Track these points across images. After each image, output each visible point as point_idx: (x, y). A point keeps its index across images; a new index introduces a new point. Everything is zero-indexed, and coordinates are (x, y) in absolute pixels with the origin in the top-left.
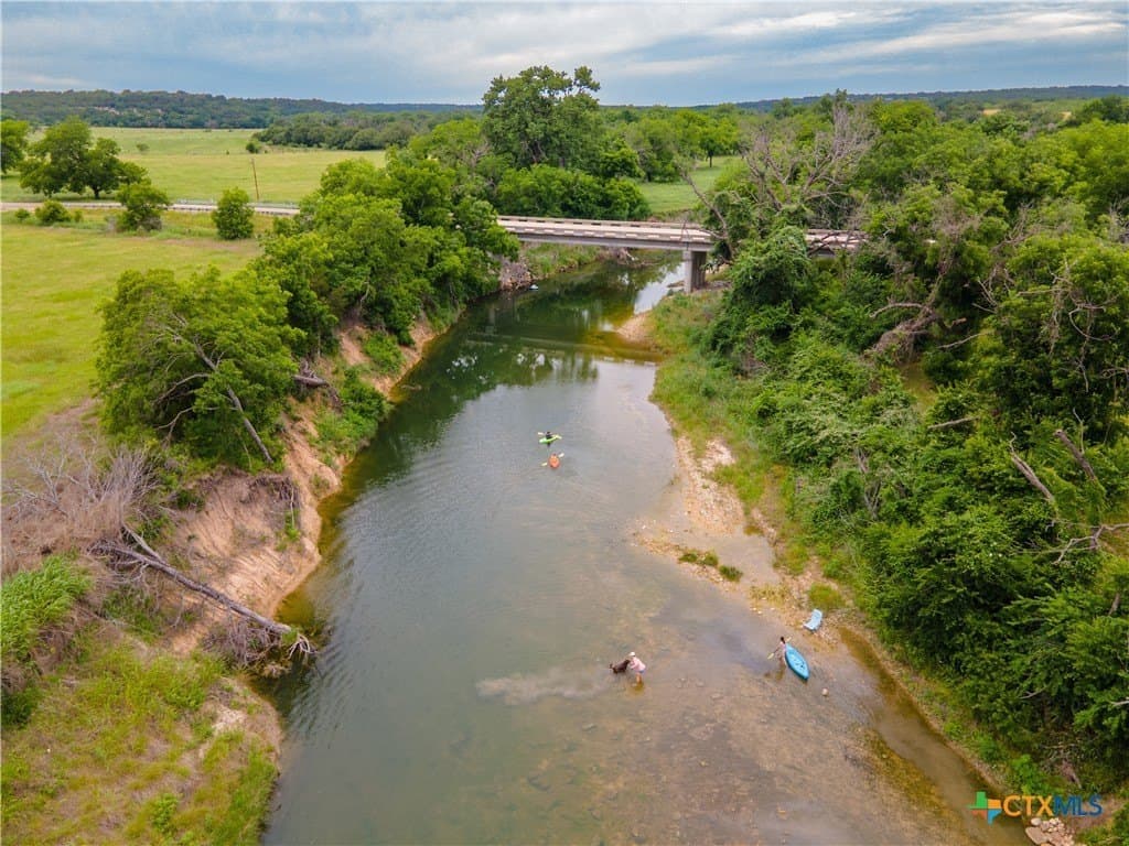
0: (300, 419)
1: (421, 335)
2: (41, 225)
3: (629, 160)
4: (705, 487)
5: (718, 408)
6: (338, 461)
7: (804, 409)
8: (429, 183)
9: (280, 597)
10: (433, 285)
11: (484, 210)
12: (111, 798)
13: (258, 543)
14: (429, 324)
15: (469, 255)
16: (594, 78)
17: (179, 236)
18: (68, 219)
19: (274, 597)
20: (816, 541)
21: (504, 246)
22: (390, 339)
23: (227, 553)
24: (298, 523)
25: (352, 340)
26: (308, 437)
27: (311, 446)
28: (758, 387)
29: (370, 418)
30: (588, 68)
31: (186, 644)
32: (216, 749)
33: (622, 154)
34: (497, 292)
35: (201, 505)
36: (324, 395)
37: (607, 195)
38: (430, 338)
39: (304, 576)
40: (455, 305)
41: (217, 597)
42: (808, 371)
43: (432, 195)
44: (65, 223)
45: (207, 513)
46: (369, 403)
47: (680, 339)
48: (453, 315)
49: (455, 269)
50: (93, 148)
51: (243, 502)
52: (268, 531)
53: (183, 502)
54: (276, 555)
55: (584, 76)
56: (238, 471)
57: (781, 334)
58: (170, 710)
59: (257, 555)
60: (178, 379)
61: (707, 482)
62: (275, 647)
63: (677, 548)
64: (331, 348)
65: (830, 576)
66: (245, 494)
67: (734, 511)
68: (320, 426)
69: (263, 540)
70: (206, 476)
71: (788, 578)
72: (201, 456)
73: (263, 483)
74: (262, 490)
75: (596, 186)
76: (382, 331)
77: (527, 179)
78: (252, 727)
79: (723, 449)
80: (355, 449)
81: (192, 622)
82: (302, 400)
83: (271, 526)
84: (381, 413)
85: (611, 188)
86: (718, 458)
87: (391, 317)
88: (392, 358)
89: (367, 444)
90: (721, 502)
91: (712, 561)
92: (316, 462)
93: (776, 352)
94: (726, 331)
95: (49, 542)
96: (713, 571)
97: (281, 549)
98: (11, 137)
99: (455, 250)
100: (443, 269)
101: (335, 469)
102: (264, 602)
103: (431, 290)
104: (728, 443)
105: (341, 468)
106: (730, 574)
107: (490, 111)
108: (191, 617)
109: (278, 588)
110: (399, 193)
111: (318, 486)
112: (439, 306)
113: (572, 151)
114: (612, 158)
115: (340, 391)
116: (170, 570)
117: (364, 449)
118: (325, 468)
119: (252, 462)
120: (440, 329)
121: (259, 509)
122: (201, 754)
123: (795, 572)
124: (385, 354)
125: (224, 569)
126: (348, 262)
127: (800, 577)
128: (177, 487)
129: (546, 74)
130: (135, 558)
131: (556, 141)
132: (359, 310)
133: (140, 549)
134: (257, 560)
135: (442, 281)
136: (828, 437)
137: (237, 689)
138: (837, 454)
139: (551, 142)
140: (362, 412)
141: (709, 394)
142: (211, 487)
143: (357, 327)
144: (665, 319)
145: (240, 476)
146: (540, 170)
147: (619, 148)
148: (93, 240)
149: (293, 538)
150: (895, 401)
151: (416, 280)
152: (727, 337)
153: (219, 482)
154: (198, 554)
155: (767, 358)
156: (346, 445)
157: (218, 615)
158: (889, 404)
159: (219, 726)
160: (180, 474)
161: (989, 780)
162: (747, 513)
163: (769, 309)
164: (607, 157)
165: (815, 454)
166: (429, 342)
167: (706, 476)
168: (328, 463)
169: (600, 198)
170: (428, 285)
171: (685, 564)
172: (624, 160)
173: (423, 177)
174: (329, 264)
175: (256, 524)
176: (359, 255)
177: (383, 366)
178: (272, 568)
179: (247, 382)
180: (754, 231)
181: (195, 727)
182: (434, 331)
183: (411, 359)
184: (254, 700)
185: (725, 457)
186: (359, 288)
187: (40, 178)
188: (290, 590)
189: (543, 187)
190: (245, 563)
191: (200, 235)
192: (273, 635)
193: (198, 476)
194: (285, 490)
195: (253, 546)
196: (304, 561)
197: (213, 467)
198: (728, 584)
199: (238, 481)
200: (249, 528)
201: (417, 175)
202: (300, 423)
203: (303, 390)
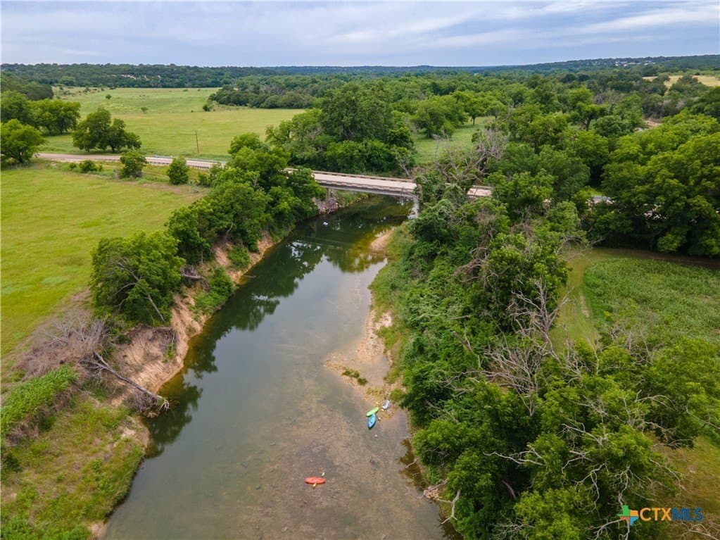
0: (187, 297)
1: (264, 245)
2: (82, 172)
3: (405, 134)
4: (372, 338)
5: (395, 295)
6: (203, 318)
7: (418, 302)
8: (275, 162)
9: (162, 383)
10: (273, 217)
12: (78, 458)
13: (155, 359)
14: (271, 237)
17: (150, 182)
18: (96, 170)
19: (159, 384)
20: (404, 368)
21: (316, 193)
22: (244, 249)
23: (140, 363)
24: (175, 349)
25: (223, 251)
26: (189, 306)
27: (190, 310)
29: (223, 295)
31: (117, 402)
32: (121, 444)
33: (401, 131)
34: (317, 216)
35: (130, 342)
36: (201, 284)
37: (391, 155)
38: (270, 246)
39: (174, 374)
40: (287, 226)
41: (131, 383)
44: (94, 172)
45: (133, 345)
46: (224, 287)
48: (286, 232)
49: (285, 209)
50: (111, 125)
51: (150, 340)
52: (160, 353)
53: (122, 341)
54: (162, 364)
56: (148, 326)
58: (105, 428)
59: (154, 364)
60: (123, 286)
61: (374, 335)
62: (154, 405)
63: (344, 368)
64: (209, 256)
65: (404, 385)
66: (151, 336)
67: (380, 351)
68: (197, 300)
69: (157, 358)
70: (133, 329)
71: (387, 385)
72: (132, 319)
73: (160, 331)
74: (159, 335)
75: (385, 149)
76: (240, 245)
77: (340, 148)
78: (137, 437)
79: (389, 318)
80: (212, 312)
81: (121, 393)
82: (189, 287)
83: (161, 351)
84: (230, 292)
85: (393, 151)
86: (384, 323)
87: (246, 237)
88: (243, 261)
89: (220, 308)
90: (375, 346)
91: (356, 376)
92: (191, 319)
93: (427, 267)
95: (63, 359)
96: (355, 380)
97: (165, 362)
98: (70, 112)
99: (286, 198)
100: (278, 210)
101: (200, 322)
102: (154, 385)
103: (272, 220)
104: (393, 315)
105: (204, 322)
106: (362, 382)
108: (120, 391)
109: (161, 379)
110: (259, 168)
111: (190, 330)
112: (277, 228)
113: (368, 131)
114: (394, 133)
115: (210, 281)
116: (112, 371)
117: (218, 311)
118: (195, 322)
119: (155, 322)
120: (277, 240)
121: (157, 343)
122: (115, 445)
123: (391, 382)
124: (240, 259)
125: (138, 370)
126: (221, 212)
127: (392, 385)
128: (119, 334)
130: (97, 365)
131: (359, 127)
132: (227, 236)
133: (100, 362)
134: (153, 367)
135: (279, 215)
136: (423, 318)
137: (133, 421)
138: (426, 326)
139: (356, 126)
140: (219, 292)
141: (393, 287)
142: (135, 333)
143: (228, 245)
144: (396, 238)
145: (149, 328)
146: (348, 144)
147: (400, 126)
148: (107, 184)
149: (171, 357)
151: (264, 216)
153: (140, 331)
154: (126, 363)
155: (423, 270)
156: (208, 310)
157: (132, 391)
159: (124, 435)
160: (121, 329)
162: (385, 352)
164: (392, 132)
166: (269, 248)
167: (375, 332)
168: (196, 319)
170: (271, 217)
171: (344, 376)
172: (402, 134)
173: (271, 159)
174: (211, 214)
175: (155, 350)
176: (228, 208)
177: (237, 265)
178: (160, 370)
181: (114, 435)
182: (273, 242)
183: (255, 259)
184: (139, 427)
185: (388, 322)
186: (226, 226)
187: (83, 142)
188: (167, 380)
189: (348, 154)
190: (148, 368)
191: (161, 181)
192: (154, 400)
193: (128, 329)
194: (170, 334)
195: (152, 360)
196: (175, 368)
197: (137, 324)
198: (359, 386)
199: (148, 330)
200: (152, 352)
201: (268, 157)
202: (186, 299)
203: (190, 281)
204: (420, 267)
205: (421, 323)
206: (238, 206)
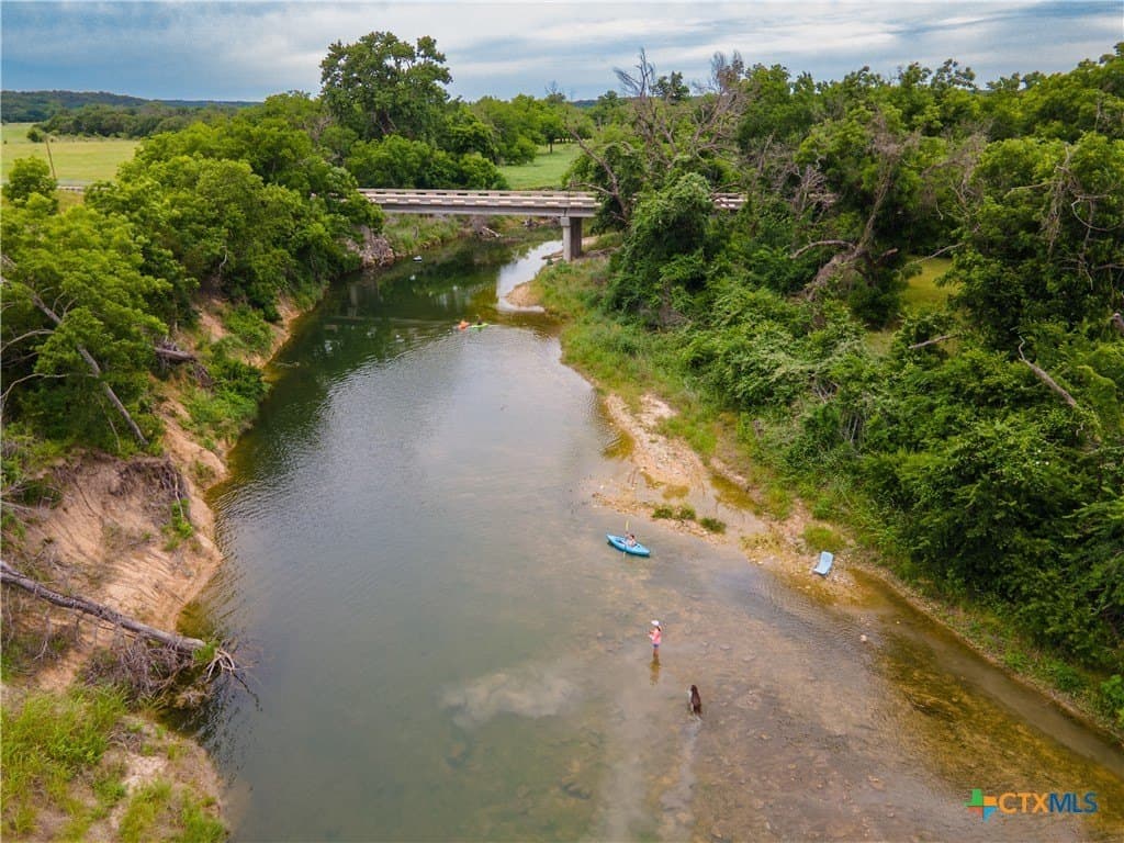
0: (166, 399)
1: (287, 312)
3: (482, 134)
4: (652, 442)
5: (642, 363)
6: (221, 445)
7: (751, 349)
8: (280, 143)
9: (178, 607)
10: (292, 256)
11: (342, 176)
13: (139, 543)
14: (293, 300)
15: (333, 222)
16: (439, 48)
19: (171, 608)
20: (795, 483)
21: (368, 216)
22: (254, 314)
23: (99, 559)
24: (188, 518)
25: (210, 315)
26: (178, 420)
27: (185, 429)
28: (683, 339)
29: (248, 397)
30: (432, 38)
31: (59, 681)
32: (135, 812)
33: (475, 128)
34: (358, 269)
35: (56, 499)
36: (190, 373)
37: (462, 171)
38: (295, 315)
39: (204, 580)
40: (318, 281)
41: (99, 612)
42: (740, 314)
43: (284, 157)
45: (65, 510)
46: (247, 380)
47: (575, 303)
48: (318, 292)
49: (320, 237)
51: (112, 493)
52: (151, 528)
53: (31, 495)
54: (165, 557)
55: (427, 45)
56: (104, 455)
57: (695, 284)
58: (61, 770)
59: (141, 558)
61: (654, 437)
62: (187, 669)
63: (646, 505)
64: (189, 322)
65: (820, 517)
66: (116, 482)
67: (692, 462)
68: (191, 407)
69: (147, 539)
70: (60, 462)
71: (775, 524)
72: (48, 437)
73: (138, 469)
74: (137, 479)
75: (451, 162)
76: (243, 305)
77: (378, 151)
78: (177, 777)
79: (660, 403)
80: (237, 432)
81: (64, 650)
82: (164, 378)
83: (153, 521)
84: (261, 392)
85: (466, 163)
86: (657, 412)
87: (253, 289)
88: (260, 333)
89: (250, 426)
90: (675, 454)
91: (688, 515)
92: (195, 447)
93: (695, 302)
94: (630, 288)
96: (693, 525)
97: (170, 549)
99: (317, 218)
100: (305, 239)
101: (219, 454)
102: (159, 615)
103: (294, 262)
104: (664, 397)
105: (224, 455)
106: (713, 526)
107: (329, 80)
108: (62, 644)
109: (174, 596)
110: (247, 154)
111: (200, 474)
112: (302, 280)
113: (424, 122)
114: (464, 133)
115: (210, 367)
116: (27, 582)
117: (247, 432)
118: (206, 453)
119: (120, 444)
120: (306, 305)
121: (135, 502)
122: (115, 822)
123: (782, 517)
124: (252, 329)
125: (97, 580)
126: (200, 223)
127: (788, 522)
128: (23, 476)
129: (390, 39)
131: (406, 110)
132: (216, 282)
134: (142, 565)
135: (304, 251)
136: (784, 375)
137: (146, 729)
138: (795, 393)
139: (401, 112)
140: (239, 390)
141: (629, 350)
142: (68, 476)
143: (215, 301)
144: (552, 286)
145: (106, 461)
146: (394, 141)
147: (471, 122)
149: (184, 535)
150: (847, 334)
151: (275, 251)
152: (631, 294)
153: (78, 470)
154: (58, 562)
155: (686, 308)
156: (227, 428)
157: (100, 636)
158: (841, 337)
159: (132, 782)
160: (24, 461)
161: (1071, 709)
162: (706, 464)
163: (682, 258)
164: (458, 132)
165: (771, 394)
166: (294, 320)
167: (650, 430)
168: (209, 446)
169: (455, 174)
170: (288, 256)
171: (661, 520)
172: (476, 134)
173: (273, 137)
174: (177, 223)
175: (133, 519)
176: (214, 214)
177: (251, 343)
178: (163, 573)
179: (111, 336)
180: (648, 184)
181: (98, 787)
182: (299, 308)
183: (281, 336)
184: (172, 740)
185: (664, 411)
186: (217, 252)
188: (191, 597)
189: (398, 160)
190: (126, 569)
192: (183, 654)
193: (48, 463)
194: (163, 476)
195: (133, 547)
196: (202, 562)
197: (68, 450)
198: (715, 537)
199: (104, 468)
200: (125, 526)
201: (264, 135)
202: (165, 404)
203: (165, 364)
204: (679, 303)
205: (782, 387)
206: (234, 210)
